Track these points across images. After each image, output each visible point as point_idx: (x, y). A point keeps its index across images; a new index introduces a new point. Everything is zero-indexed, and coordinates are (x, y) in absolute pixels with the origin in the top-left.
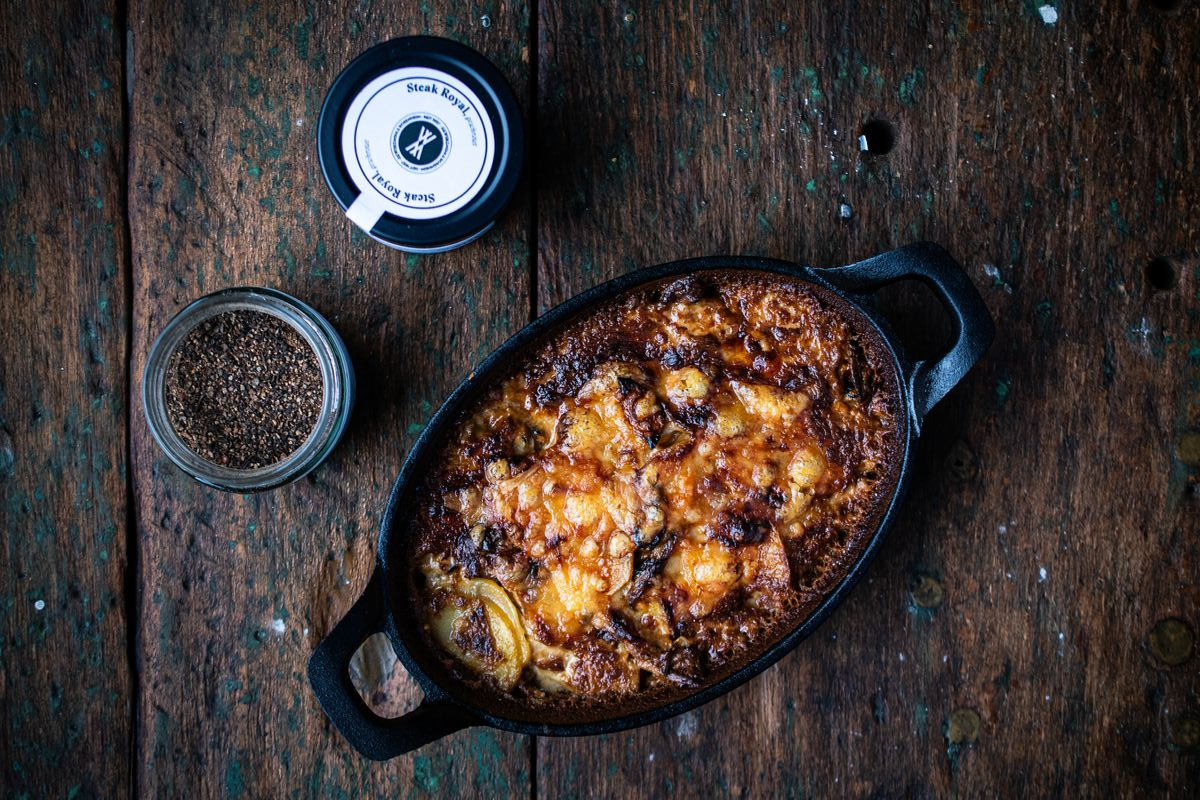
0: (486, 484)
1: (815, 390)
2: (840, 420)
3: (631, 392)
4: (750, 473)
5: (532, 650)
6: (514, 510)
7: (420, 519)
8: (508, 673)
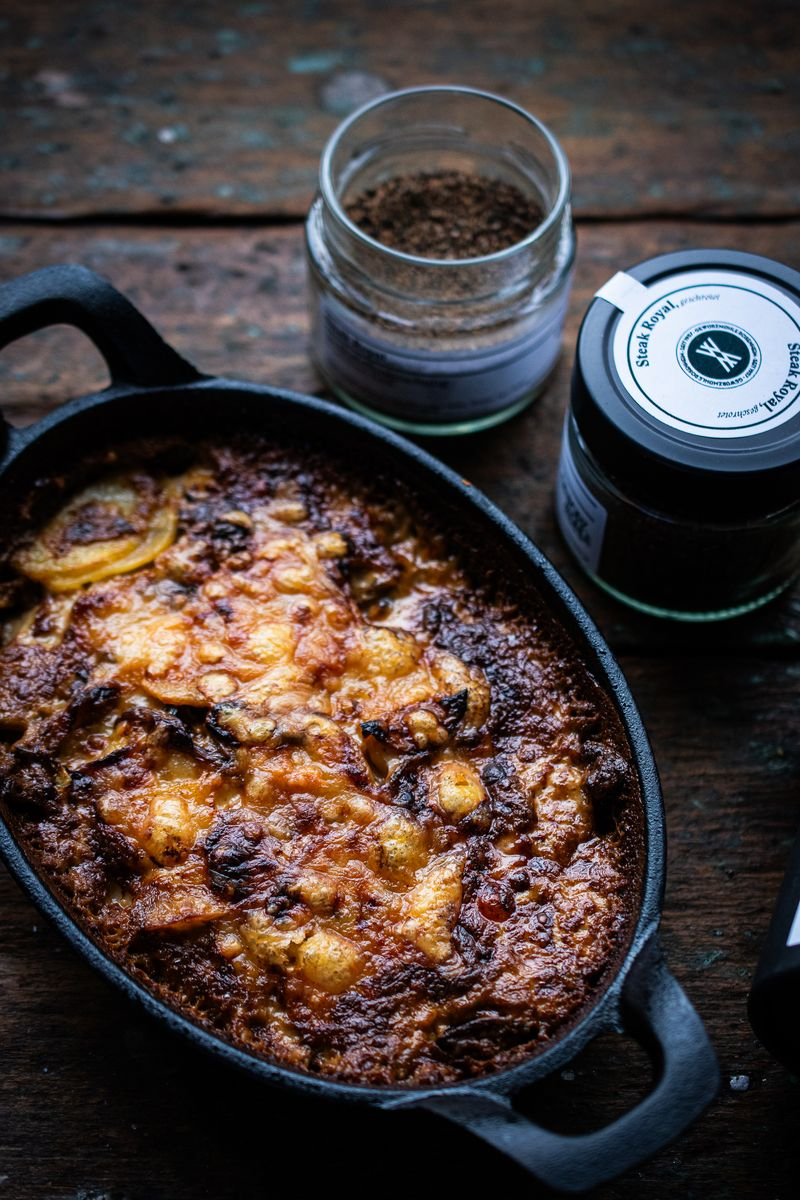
0: (311, 533)
1: (454, 969)
2: (408, 1013)
3: (446, 708)
4: (322, 870)
5: (68, 593)
6: (272, 561)
7: (265, 449)
8: (38, 561)
